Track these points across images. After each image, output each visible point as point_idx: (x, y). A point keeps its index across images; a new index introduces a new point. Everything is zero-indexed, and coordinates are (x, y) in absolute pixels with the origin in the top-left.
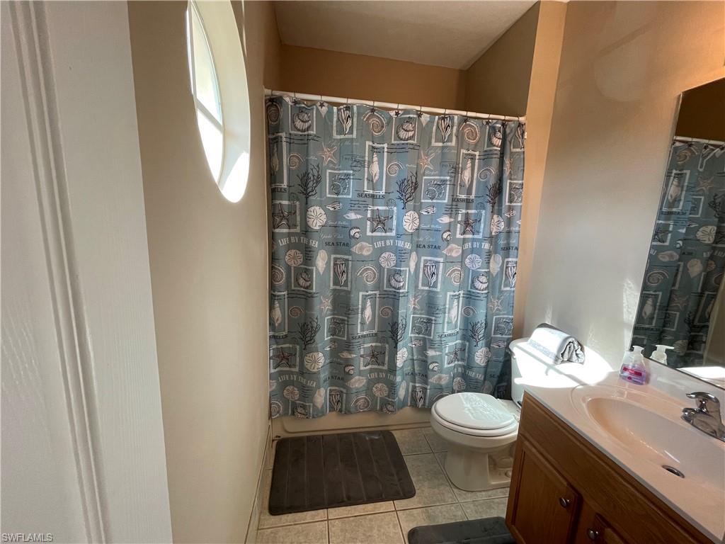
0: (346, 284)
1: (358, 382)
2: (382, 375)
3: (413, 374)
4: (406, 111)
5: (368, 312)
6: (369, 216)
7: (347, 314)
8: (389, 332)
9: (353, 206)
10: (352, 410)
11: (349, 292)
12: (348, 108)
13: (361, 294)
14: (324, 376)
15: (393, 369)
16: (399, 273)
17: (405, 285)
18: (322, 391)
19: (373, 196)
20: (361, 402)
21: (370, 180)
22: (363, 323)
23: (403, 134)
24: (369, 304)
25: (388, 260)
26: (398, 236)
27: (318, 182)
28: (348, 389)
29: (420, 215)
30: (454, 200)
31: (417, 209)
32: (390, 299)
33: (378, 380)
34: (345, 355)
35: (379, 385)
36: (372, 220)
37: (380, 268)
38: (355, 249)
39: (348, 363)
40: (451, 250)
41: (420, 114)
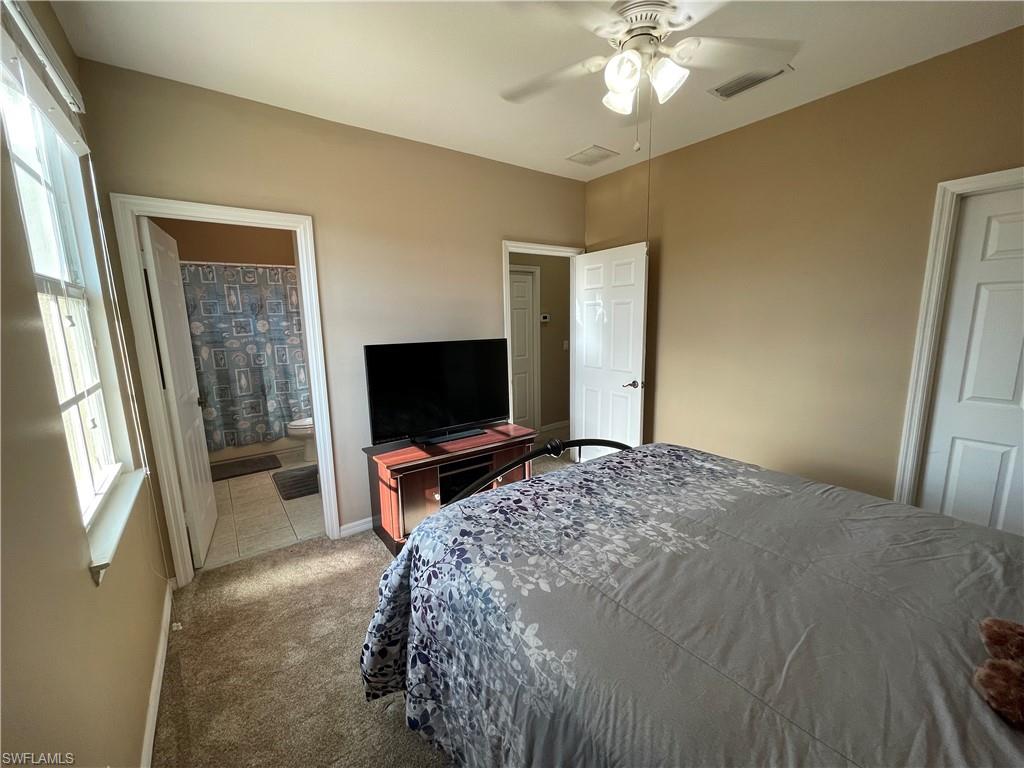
0: (224, 365)
1: (244, 425)
2: (261, 419)
3: (283, 417)
4: (247, 267)
5: (244, 381)
6: (233, 324)
7: (229, 384)
8: (261, 392)
9: (220, 320)
10: (243, 443)
11: (227, 370)
12: (209, 267)
13: (236, 370)
14: (219, 422)
15: (266, 413)
16: (260, 355)
17: (265, 362)
18: (218, 432)
19: (234, 314)
20: (248, 438)
21: (231, 304)
22: (241, 388)
23: (247, 279)
24: (243, 376)
25: (251, 349)
26: (256, 335)
28: (236, 429)
29: (269, 323)
30: (287, 312)
31: (267, 318)
32: (257, 372)
33: (258, 422)
34: (232, 408)
35: (260, 425)
36: (236, 326)
37: (248, 355)
38: (227, 344)
39: (234, 413)
40: (292, 340)
41: (256, 268)
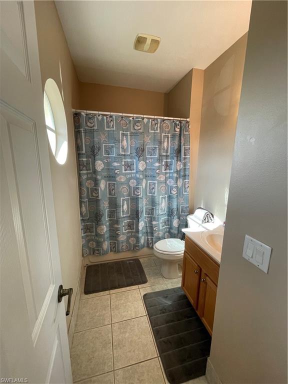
0: (114, 195)
1: (122, 238)
2: (133, 234)
3: (147, 233)
4: (137, 118)
5: (125, 207)
6: (123, 164)
7: (116, 208)
8: (135, 215)
9: (115, 160)
10: (121, 250)
11: (116, 198)
12: (111, 116)
13: (122, 198)
14: (107, 236)
15: (138, 231)
16: (138, 188)
17: (141, 194)
18: (106, 243)
19: (124, 155)
20: (124, 247)
21: (123, 148)
22: (123, 212)
23: (136, 127)
24: (125, 202)
25: (133, 183)
26: (137, 172)
27: (99, 150)
28: (118, 241)
29: (146, 163)
30: (160, 155)
31: (145, 160)
32: (135, 200)
33: (132, 236)
34: (116, 226)
35: (132, 239)
36: (125, 165)
37: (130, 187)
38: (118, 179)
39: (117, 229)
40: (160, 178)
41: (143, 119)
